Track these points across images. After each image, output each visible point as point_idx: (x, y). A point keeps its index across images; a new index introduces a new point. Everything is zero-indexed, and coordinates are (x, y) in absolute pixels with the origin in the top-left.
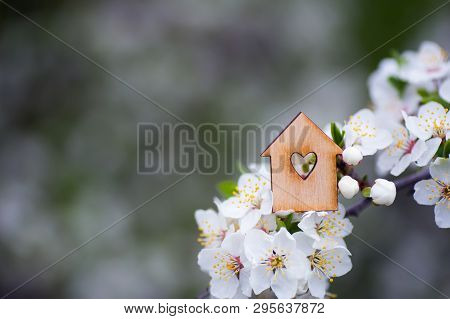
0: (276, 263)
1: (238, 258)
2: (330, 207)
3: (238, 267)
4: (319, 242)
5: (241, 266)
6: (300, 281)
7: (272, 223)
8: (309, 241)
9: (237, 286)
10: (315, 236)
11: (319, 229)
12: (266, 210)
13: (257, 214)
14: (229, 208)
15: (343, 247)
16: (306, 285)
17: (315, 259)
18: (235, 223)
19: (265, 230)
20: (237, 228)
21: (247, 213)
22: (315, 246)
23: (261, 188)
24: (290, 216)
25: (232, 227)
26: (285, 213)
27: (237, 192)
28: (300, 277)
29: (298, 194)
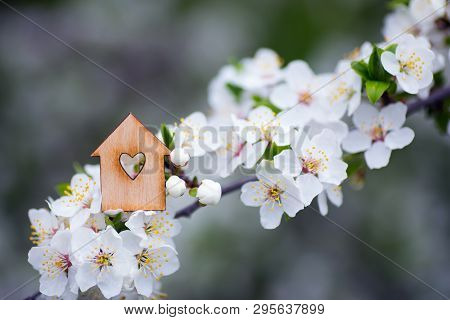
0: (103, 260)
1: (67, 257)
2: (158, 206)
3: (66, 265)
4: (145, 241)
5: (70, 264)
6: (126, 279)
7: (101, 222)
8: (138, 239)
9: (66, 284)
10: (142, 234)
11: (147, 229)
12: (95, 209)
13: (88, 212)
14: (60, 207)
15: (171, 247)
16: (133, 283)
17: (142, 258)
18: (66, 223)
19: (94, 229)
20: (67, 225)
21: (77, 213)
22: (142, 245)
23: (91, 189)
24: (119, 215)
25: (62, 225)
26: (114, 212)
27: (70, 192)
28: (125, 274)
29: (126, 193)
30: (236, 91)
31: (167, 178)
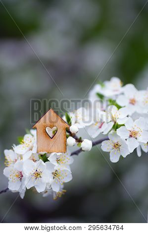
0: (37, 175)
1: (21, 172)
2: (63, 150)
3: (21, 176)
4: (57, 166)
5: (22, 176)
6: (47, 184)
7: (37, 157)
8: (53, 166)
9: (20, 185)
10: (55, 163)
11: (58, 160)
12: (34, 151)
13: (31, 152)
14: (18, 149)
15: (69, 170)
16: (51, 186)
17: (55, 174)
18: (21, 157)
19: (34, 160)
20: (21, 158)
21: (26, 152)
22: (56, 168)
23: (33, 141)
24: (45, 154)
25: (19, 158)
26: (43, 153)
27: (23, 143)
28: (47, 182)
29: (49, 145)
30: (101, 96)
31: (67, 137)
